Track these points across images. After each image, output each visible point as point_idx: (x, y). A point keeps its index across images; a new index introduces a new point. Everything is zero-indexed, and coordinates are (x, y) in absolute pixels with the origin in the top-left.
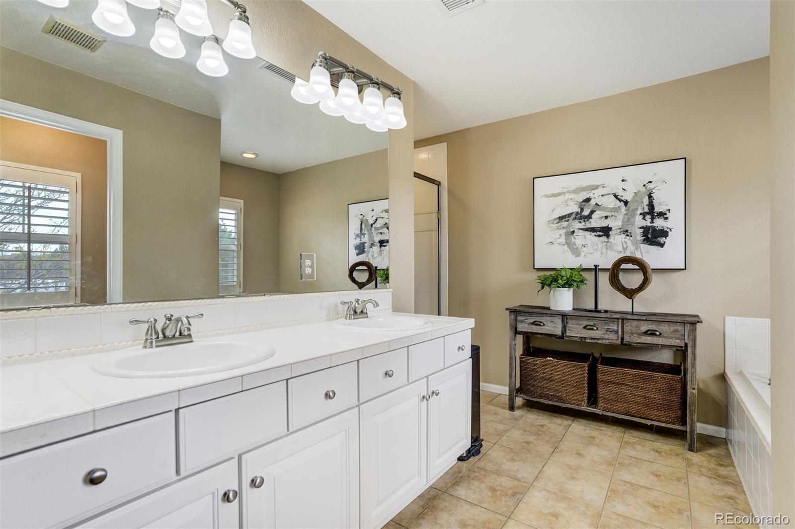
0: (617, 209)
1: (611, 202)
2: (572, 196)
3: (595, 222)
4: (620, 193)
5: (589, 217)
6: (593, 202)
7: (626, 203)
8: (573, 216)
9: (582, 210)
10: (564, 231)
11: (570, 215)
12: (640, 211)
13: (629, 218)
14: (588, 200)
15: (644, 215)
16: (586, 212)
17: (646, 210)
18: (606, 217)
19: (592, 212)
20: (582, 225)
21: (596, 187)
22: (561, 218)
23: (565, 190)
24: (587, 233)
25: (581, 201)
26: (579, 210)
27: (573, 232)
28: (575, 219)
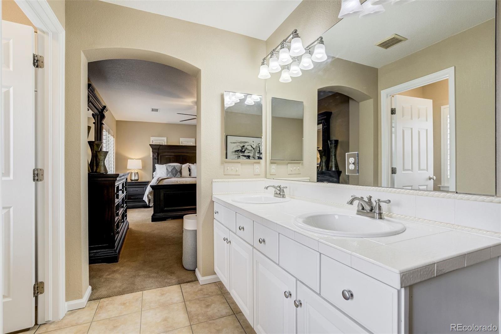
0: (251, 150)
1: (250, 148)
2: (239, 144)
3: (246, 154)
4: (252, 145)
5: (244, 152)
6: (245, 147)
7: (254, 149)
8: (240, 151)
9: (242, 149)
10: (237, 156)
11: (238, 150)
12: (257, 152)
13: (254, 154)
14: (244, 146)
15: (258, 153)
16: (243, 150)
17: (258, 152)
18: (249, 152)
19: (245, 150)
20: (242, 154)
21: (246, 142)
22: (236, 151)
23: (237, 142)
24: (244, 157)
25: (242, 146)
26: (241, 149)
27: (240, 156)
28: (240, 152)
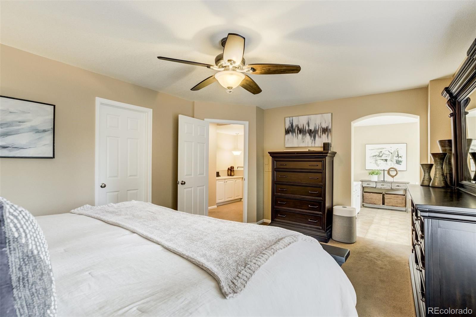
0: (389, 155)
1: (387, 153)
2: (376, 150)
3: (383, 158)
4: (390, 151)
5: (381, 156)
6: (382, 152)
7: (392, 153)
8: (377, 156)
9: (380, 154)
10: (374, 159)
11: (376, 155)
12: (395, 156)
13: (392, 157)
14: (381, 152)
15: (396, 157)
16: (381, 155)
17: (397, 155)
18: (386, 157)
19: (382, 155)
20: (379, 158)
21: (384, 148)
22: (374, 156)
23: (375, 149)
24: (381, 160)
25: (379, 151)
26: (379, 154)
27: (377, 160)
28: (378, 156)
